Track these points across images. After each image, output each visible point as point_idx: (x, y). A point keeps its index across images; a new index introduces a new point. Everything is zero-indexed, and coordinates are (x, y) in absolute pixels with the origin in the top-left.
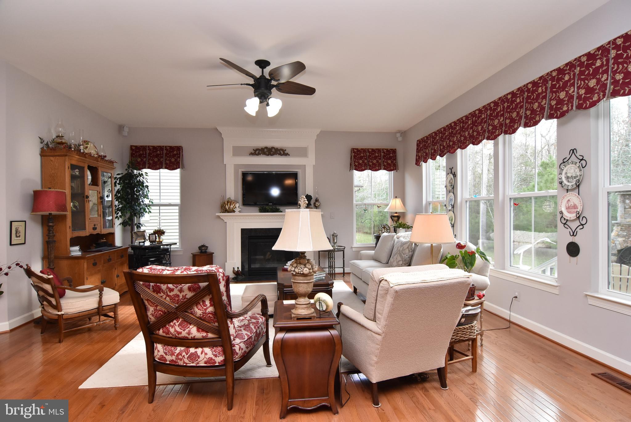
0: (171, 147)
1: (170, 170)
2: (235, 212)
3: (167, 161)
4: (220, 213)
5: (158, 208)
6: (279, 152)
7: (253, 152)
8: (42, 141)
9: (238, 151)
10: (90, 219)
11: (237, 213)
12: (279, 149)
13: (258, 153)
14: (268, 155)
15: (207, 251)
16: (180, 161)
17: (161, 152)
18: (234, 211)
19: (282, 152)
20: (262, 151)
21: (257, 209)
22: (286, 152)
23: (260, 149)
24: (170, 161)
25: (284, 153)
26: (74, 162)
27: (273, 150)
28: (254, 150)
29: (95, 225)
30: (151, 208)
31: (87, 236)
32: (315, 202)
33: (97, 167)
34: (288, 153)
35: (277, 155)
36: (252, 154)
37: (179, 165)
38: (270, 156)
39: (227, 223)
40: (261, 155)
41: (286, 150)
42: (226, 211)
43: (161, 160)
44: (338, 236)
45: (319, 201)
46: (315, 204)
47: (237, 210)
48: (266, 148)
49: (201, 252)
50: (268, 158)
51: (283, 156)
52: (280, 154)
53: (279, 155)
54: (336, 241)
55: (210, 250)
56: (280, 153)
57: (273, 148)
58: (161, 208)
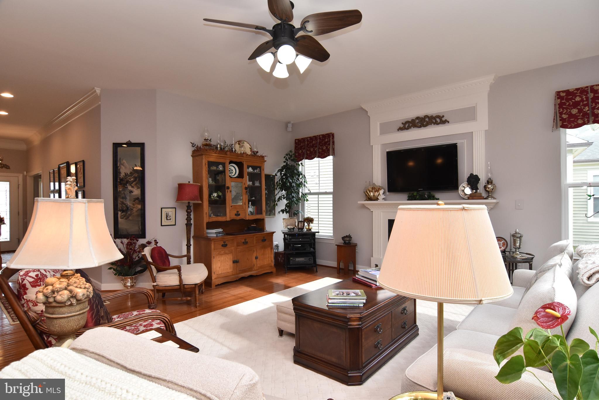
0: (323, 135)
1: (322, 158)
2: (379, 199)
3: (320, 150)
4: (365, 201)
5: (317, 196)
6: (434, 121)
7: (402, 126)
8: (193, 145)
9: (385, 129)
10: (231, 207)
11: (380, 201)
12: (434, 116)
13: (408, 126)
14: (420, 127)
15: (351, 242)
16: (330, 148)
17: (316, 141)
18: (377, 199)
19: (438, 120)
20: (412, 123)
21: (405, 196)
22: (444, 119)
23: (410, 120)
24: (322, 149)
25: (441, 120)
26: (212, 159)
27: (427, 119)
28: (402, 123)
29: (238, 212)
30: (308, 196)
31: (227, 221)
32: (485, 184)
33: (242, 162)
34: (446, 120)
35: (433, 124)
36: (400, 129)
37: (329, 153)
38: (422, 127)
39: (373, 212)
40: (412, 128)
41: (443, 116)
42: (370, 199)
43: (316, 149)
44: (523, 239)
45: (493, 183)
46: (485, 187)
47: (381, 197)
48: (418, 118)
49: (345, 243)
50: (420, 131)
51: (440, 125)
52: (436, 123)
53: (434, 124)
54: (518, 244)
55: (354, 240)
56: (436, 121)
57: (426, 116)
58: (320, 196)
